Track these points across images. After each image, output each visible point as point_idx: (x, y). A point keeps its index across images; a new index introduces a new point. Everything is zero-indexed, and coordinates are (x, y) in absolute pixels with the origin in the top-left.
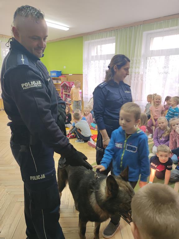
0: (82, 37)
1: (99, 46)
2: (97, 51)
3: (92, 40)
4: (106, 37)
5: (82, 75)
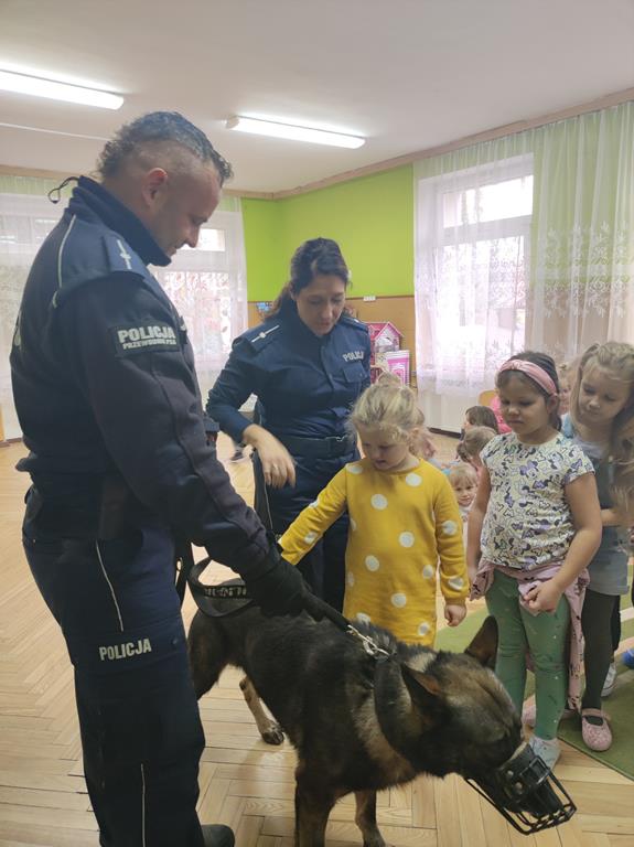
0: (410, 165)
1: (471, 194)
2: (464, 209)
3: (445, 172)
4: (499, 159)
5: (413, 296)
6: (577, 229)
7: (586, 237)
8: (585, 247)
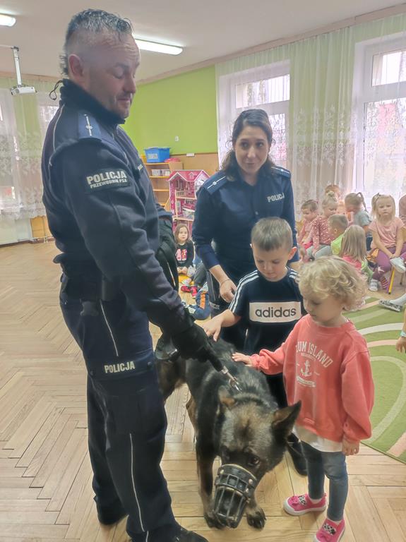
0: (213, 66)
3: (235, 71)
4: (269, 63)
5: (217, 153)
6: (316, 110)
7: (322, 114)
8: (321, 121)
